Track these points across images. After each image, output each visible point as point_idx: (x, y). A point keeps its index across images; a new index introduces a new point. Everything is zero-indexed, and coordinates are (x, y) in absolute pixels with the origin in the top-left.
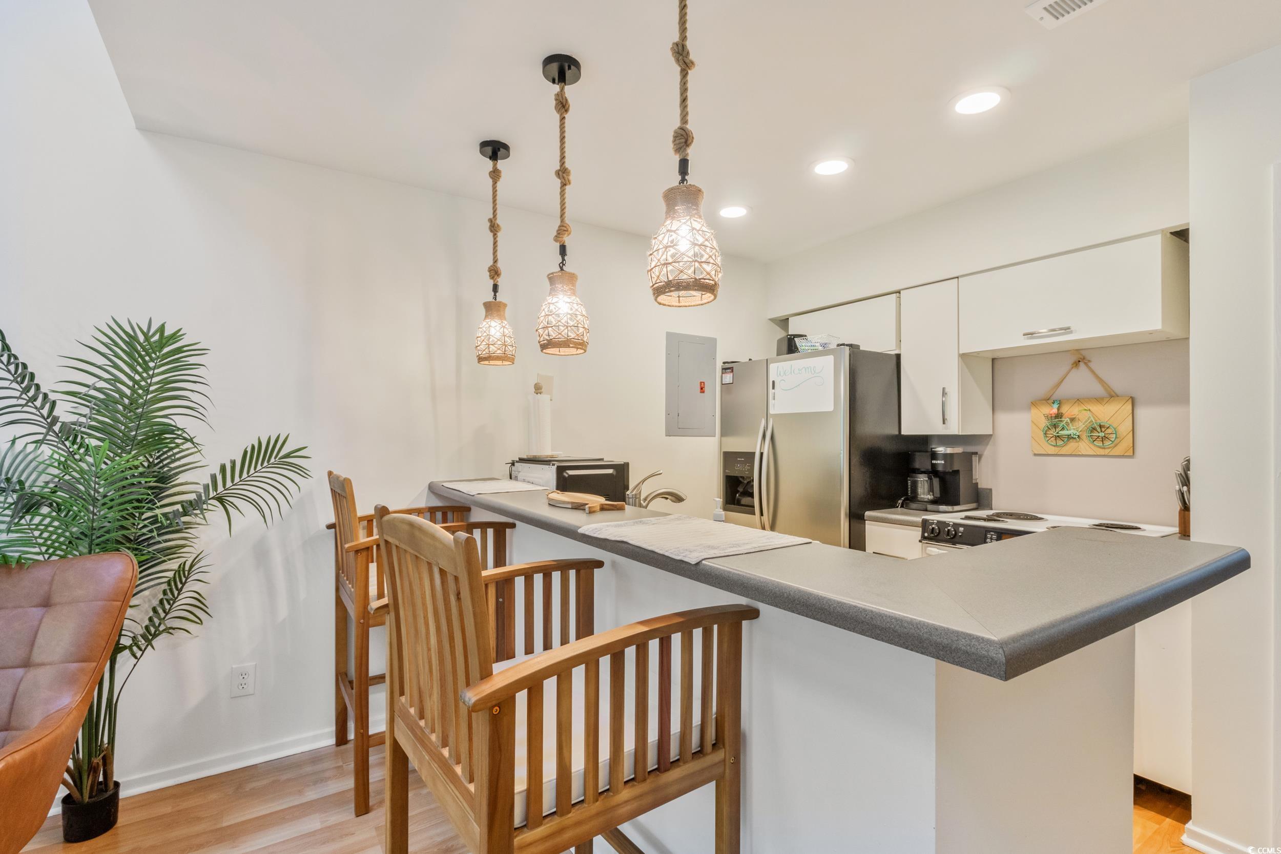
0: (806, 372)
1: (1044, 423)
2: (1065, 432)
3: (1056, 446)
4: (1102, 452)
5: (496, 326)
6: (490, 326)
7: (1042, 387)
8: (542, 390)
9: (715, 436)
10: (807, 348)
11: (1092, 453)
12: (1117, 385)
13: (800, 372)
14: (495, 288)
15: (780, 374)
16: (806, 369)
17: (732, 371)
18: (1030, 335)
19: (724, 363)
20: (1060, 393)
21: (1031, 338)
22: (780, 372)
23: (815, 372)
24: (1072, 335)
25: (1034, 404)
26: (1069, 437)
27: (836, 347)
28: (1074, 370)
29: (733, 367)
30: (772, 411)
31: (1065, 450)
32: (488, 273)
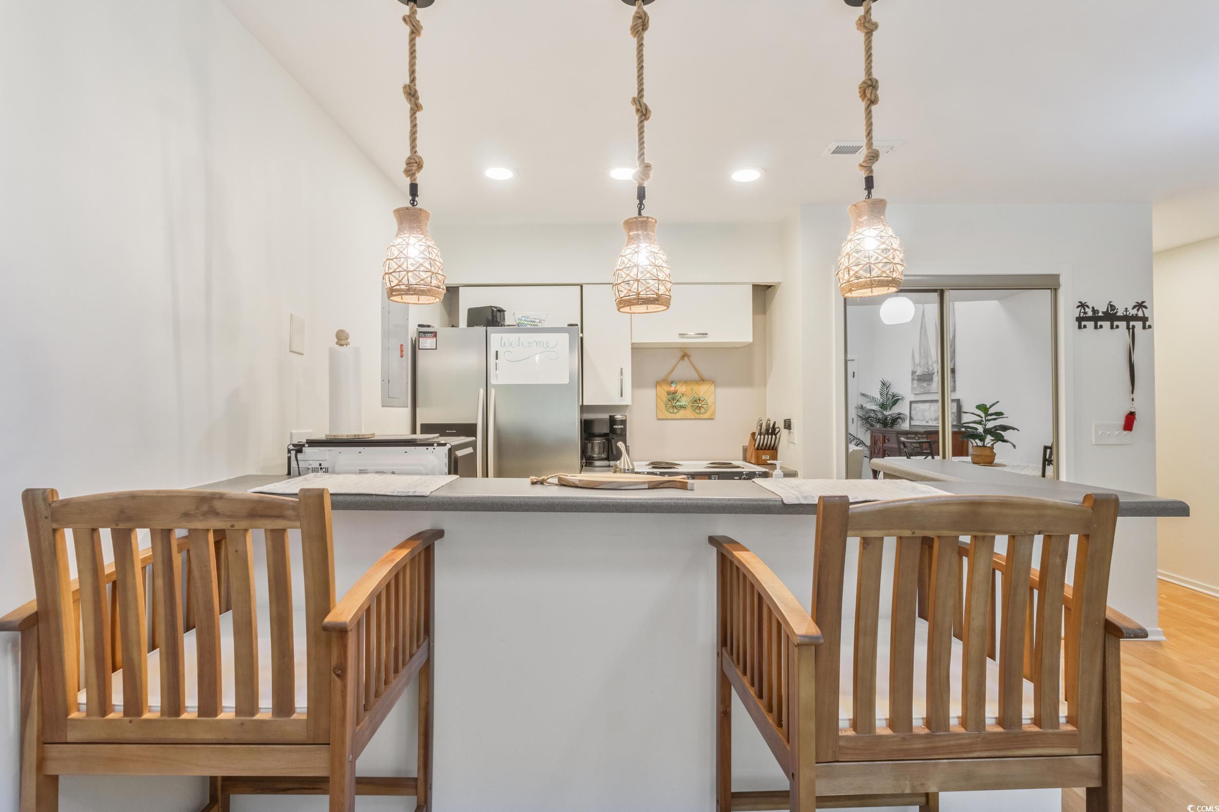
0: (537, 346)
1: (665, 397)
2: (678, 404)
3: (673, 413)
4: (698, 416)
5: (415, 244)
6: (408, 244)
7: (661, 372)
8: (349, 340)
9: (408, 407)
10: (526, 322)
11: (693, 417)
12: (705, 373)
13: (530, 345)
14: (414, 190)
15: (504, 345)
16: (537, 344)
17: (435, 336)
18: (682, 335)
19: (419, 326)
20: (674, 376)
21: (682, 338)
22: (505, 343)
23: (548, 347)
24: (706, 339)
25: (658, 384)
26: (682, 407)
27: (566, 326)
28: (681, 361)
29: (436, 332)
30: (493, 381)
31: (677, 416)
32: (405, 166)
